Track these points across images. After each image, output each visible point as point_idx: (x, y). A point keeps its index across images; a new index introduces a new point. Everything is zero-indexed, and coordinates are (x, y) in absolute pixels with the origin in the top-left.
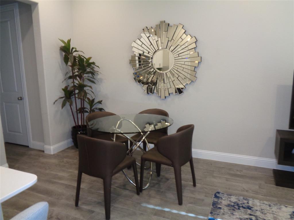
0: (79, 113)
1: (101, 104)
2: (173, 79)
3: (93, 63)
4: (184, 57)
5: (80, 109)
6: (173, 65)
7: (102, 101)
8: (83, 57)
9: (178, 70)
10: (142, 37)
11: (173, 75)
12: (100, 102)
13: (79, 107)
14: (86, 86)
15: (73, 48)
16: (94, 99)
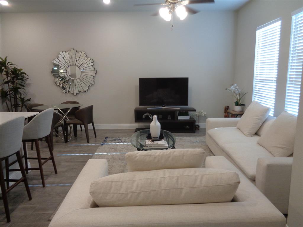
0: (14, 107)
1: (30, 101)
2: (81, 83)
3: (23, 73)
4: (86, 70)
5: (14, 105)
6: (80, 75)
7: (30, 99)
8: (17, 69)
9: (84, 78)
10: (59, 57)
11: (81, 81)
12: (29, 100)
13: (13, 103)
14: (19, 88)
15: (9, 63)
16: (24, 98)
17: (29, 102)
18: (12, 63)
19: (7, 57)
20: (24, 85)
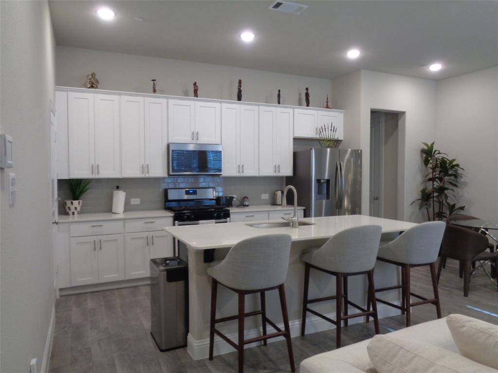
0: (437, 217)
1: (463, 210)
3: (457, 165)
5: (438, 213)
7: (464, 207)
8: (446, 160)
12: (462, 208)
13: (437, 210)
14: (447, 189)
15: (436, 151)
16: (455, 204)
17: (462, 212)
18: (439, 151)
19: (434, 143)
20: (458, 185)
